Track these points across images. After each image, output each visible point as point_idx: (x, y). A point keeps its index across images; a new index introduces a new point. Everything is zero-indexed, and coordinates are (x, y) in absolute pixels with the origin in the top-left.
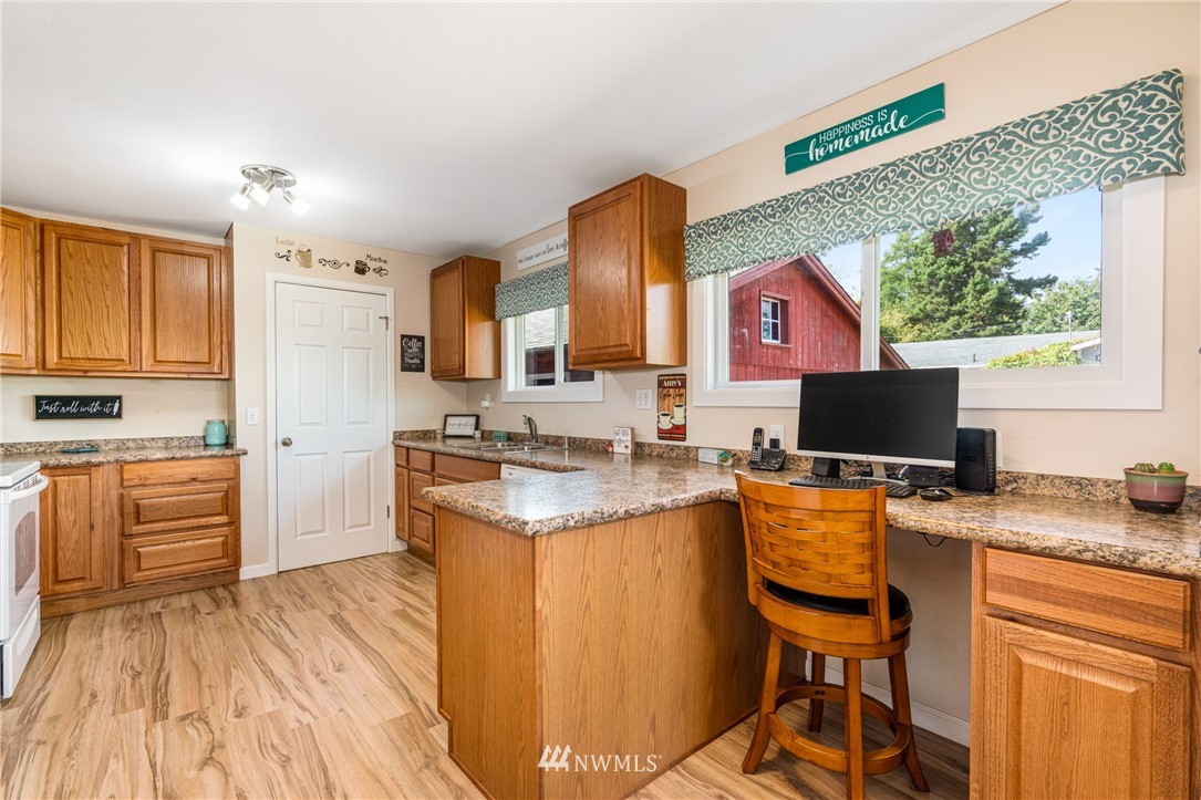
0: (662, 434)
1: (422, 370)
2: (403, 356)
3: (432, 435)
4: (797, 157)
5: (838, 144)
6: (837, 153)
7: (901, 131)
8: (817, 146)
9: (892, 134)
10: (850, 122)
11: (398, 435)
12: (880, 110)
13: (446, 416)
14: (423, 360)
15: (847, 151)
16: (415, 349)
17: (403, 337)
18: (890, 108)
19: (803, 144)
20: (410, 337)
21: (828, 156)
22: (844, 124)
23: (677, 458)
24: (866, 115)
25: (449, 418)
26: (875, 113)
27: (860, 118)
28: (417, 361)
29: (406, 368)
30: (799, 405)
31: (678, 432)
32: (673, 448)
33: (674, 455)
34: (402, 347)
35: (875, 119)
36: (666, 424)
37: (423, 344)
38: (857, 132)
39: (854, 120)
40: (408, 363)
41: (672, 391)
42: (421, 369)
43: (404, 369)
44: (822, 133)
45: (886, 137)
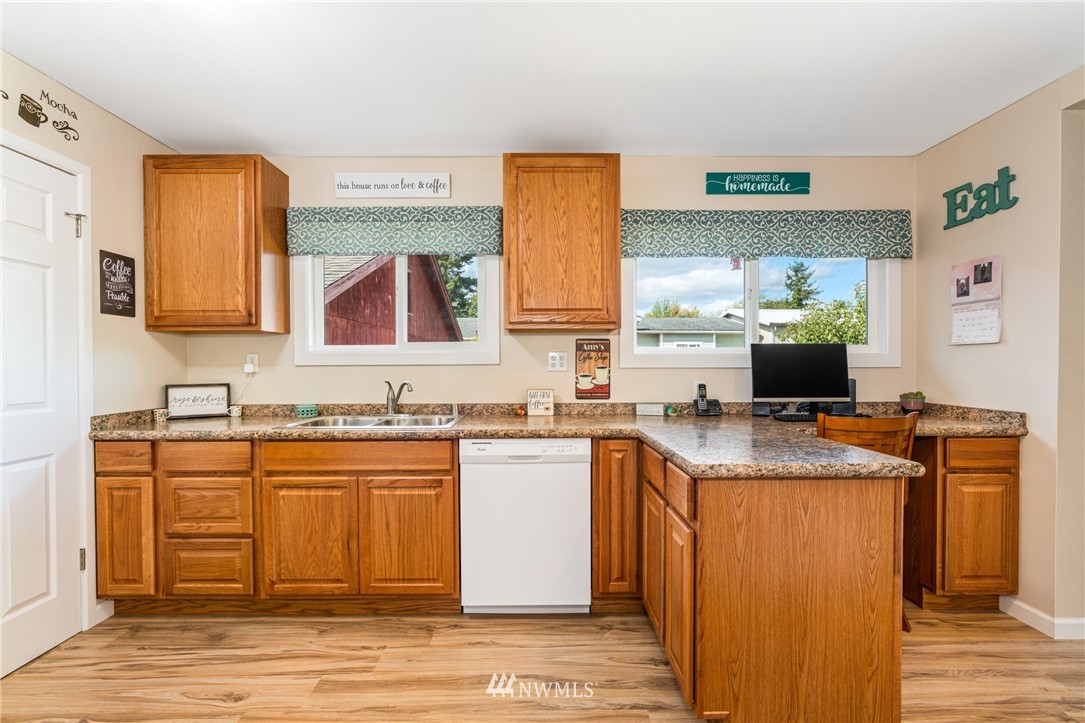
0: (581, 394)
1: (131, 313)
2: (103, 288)
3: (148, 419)
4: (716, 183)
5: (746, 185)
6: (744, 192)
7: (786, 192)
8: (731, 181)
9: (780, 192)
10: (756, 174)
11: (99, 422)
12: (775, 174)
13: (167, 387)
14: (132, 297)
15: (752, 192)
16: (121, 279)
17: (104, 254)
18: (781, 175)
19: (722, 176)
20: (115, 257)
21: (738, 192)
22: (751, 174)
23: (602, 415)
24: (766, 174)
25: (170, 390)
26: (772, 174)
27: (762, 174)
28: (124, 297)
29: (108, 308)
30: (750, 366)
31: (603, 391)
32: (596, 406)
33: (599, 411)
34: (102, 272)
35: (771, 178)
36: (586, 384)
37: (133, 272)
38: (760, 183)
39: (759, 174)
40: (111, 301)
41: (593, 354)
42: (129, 310)
43: (105, 310)
44: (736, 174)
45: (776, 192)
